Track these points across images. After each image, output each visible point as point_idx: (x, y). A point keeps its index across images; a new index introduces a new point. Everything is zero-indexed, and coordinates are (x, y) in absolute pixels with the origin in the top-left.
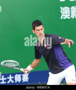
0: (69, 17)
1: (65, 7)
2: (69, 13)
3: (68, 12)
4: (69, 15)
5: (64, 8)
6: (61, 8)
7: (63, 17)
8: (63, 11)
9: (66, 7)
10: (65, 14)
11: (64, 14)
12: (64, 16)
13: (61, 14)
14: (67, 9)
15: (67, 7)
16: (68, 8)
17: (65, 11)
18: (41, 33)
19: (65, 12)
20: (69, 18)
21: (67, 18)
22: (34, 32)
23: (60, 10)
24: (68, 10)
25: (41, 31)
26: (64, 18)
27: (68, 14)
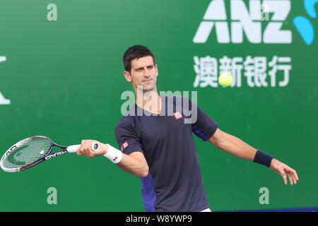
0: (215, 82)
1: (204, 56)
2: (215, 73)
3: (213, 71)
4: (215, 79)
5: (203, 60)
6: (196, 59)
7: (200, 82)
8: (199, 67)
9: (208, 59)
10: (206, 76)
11: (202, 74)
12: (203, 79)
13: (194, 75)
14: (211, 62)
15: (212, 56)
16: (214, 60)
17: (206, 68)
18: (147, 78)
19: (205, 71)
20: (215, 85)
21: (209, 86)
22: (129, 79)
23: (194, 64)
24: (213, 66)
25: (148, 72)
26: (203, 85)
27: (212, 74)
